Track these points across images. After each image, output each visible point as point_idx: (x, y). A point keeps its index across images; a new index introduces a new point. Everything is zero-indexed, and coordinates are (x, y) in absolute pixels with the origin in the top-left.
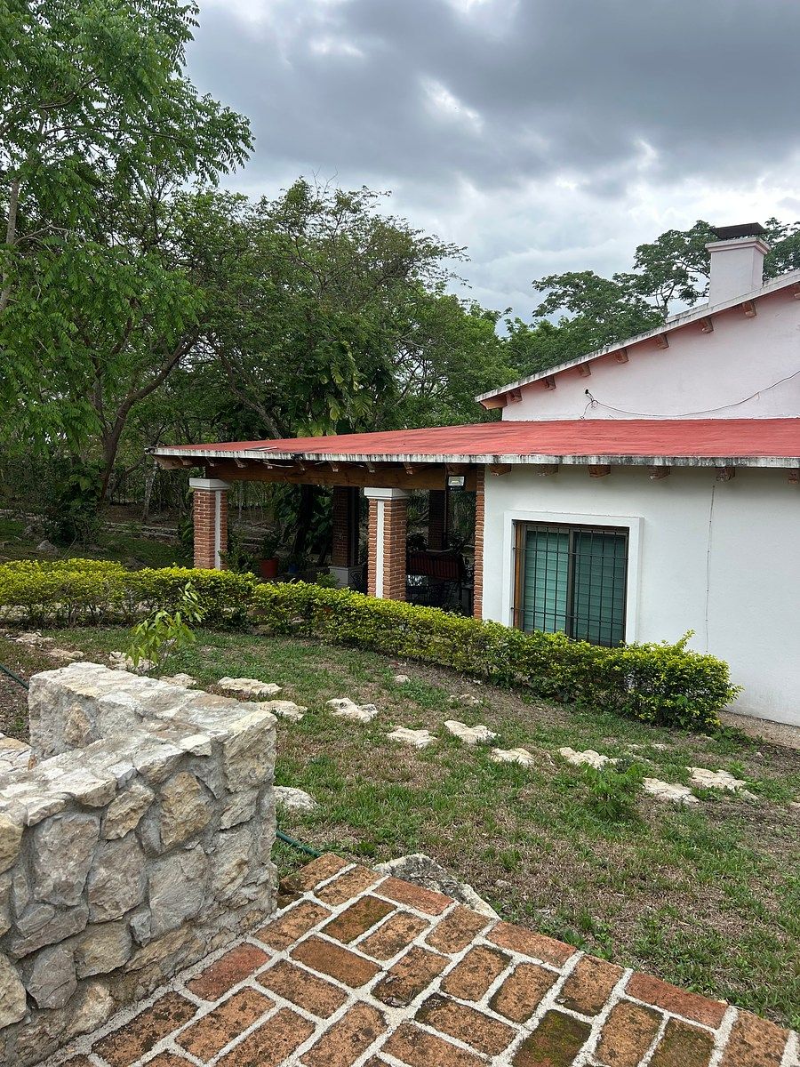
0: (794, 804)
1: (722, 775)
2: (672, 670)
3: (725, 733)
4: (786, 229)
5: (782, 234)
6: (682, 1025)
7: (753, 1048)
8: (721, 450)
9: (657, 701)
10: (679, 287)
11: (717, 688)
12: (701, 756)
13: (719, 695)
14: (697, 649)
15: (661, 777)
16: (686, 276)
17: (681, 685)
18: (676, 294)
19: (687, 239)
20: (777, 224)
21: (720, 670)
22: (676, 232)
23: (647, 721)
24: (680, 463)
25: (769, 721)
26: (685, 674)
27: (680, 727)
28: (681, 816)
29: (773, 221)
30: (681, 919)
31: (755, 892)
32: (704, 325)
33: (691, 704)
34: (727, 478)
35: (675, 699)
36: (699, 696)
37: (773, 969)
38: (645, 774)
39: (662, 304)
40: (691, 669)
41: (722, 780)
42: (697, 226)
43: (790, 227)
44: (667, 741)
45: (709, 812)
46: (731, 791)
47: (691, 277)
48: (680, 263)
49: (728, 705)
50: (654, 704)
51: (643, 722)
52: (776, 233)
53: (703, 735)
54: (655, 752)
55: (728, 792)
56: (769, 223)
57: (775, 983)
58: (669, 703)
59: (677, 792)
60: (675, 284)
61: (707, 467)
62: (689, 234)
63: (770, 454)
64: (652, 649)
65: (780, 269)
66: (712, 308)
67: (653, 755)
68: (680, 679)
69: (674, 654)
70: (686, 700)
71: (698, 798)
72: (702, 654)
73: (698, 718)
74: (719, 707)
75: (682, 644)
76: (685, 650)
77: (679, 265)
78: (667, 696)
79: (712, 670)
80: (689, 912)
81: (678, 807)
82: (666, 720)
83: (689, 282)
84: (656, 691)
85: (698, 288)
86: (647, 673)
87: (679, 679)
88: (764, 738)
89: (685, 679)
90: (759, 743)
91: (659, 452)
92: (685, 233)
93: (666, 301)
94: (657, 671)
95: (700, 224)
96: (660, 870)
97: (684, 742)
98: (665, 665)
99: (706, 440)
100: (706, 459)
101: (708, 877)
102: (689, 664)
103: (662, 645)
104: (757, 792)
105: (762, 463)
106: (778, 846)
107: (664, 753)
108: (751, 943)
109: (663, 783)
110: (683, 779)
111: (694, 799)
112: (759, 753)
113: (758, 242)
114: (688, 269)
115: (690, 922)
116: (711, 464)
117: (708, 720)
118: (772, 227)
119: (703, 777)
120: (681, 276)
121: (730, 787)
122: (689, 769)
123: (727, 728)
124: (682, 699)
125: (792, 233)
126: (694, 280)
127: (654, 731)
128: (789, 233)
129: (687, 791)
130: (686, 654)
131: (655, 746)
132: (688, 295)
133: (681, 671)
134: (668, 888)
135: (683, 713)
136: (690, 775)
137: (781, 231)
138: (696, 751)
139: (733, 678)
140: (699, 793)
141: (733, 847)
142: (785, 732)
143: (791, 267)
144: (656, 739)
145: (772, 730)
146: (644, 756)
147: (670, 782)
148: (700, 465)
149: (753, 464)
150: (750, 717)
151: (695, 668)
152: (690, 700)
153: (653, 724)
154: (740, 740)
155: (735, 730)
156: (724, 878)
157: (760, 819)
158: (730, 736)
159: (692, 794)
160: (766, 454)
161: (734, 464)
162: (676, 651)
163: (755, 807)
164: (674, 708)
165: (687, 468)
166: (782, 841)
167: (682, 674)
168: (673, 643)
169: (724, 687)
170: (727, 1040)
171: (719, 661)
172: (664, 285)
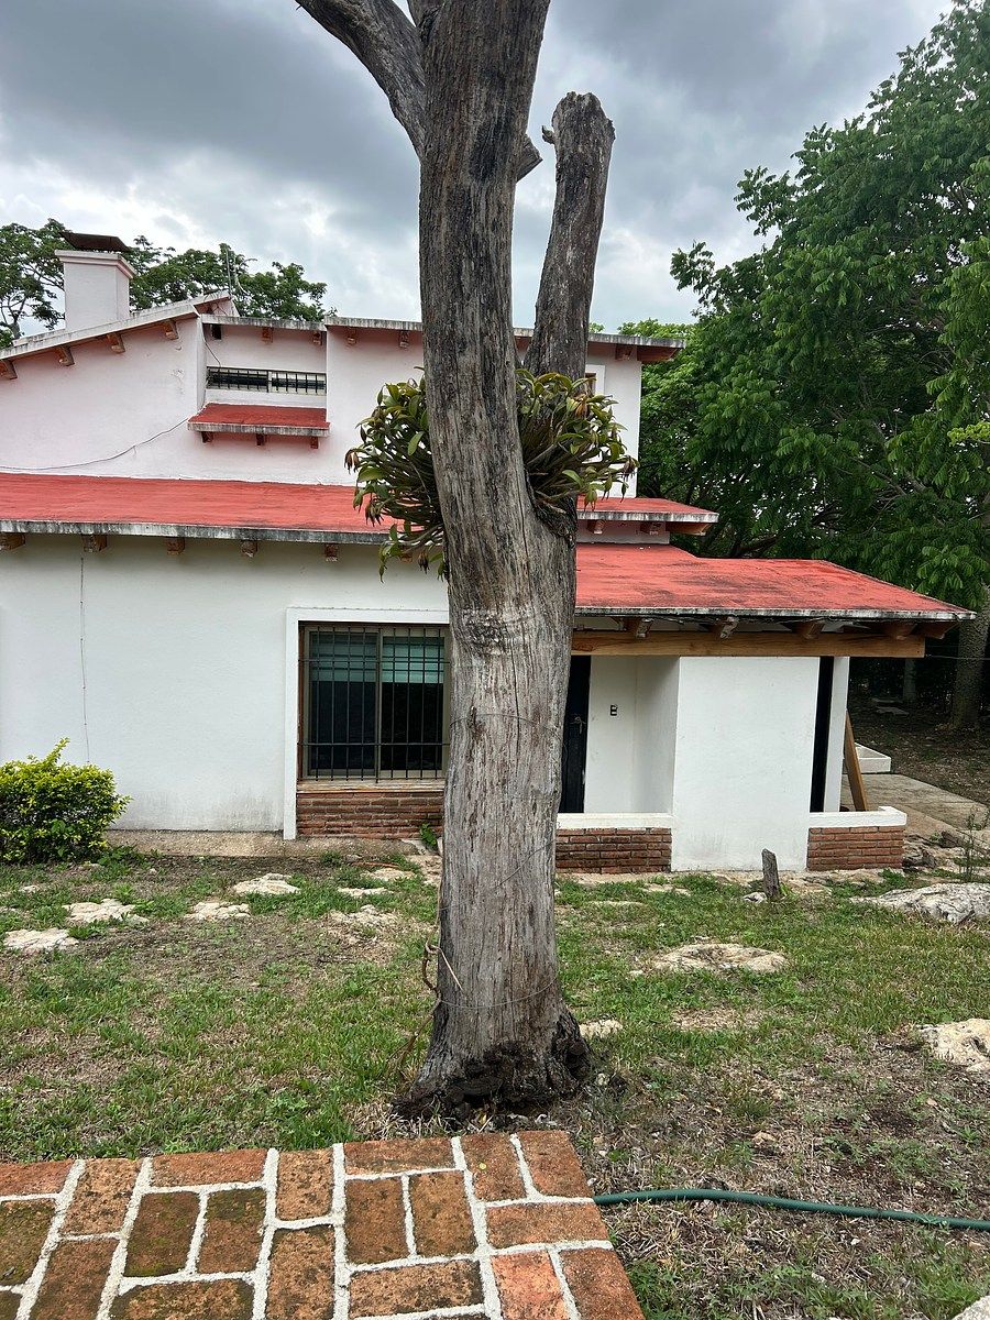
0: (187, 916)
1: (107, 904)
2: (43, 790)
3: (114, 855)
4: (158, 254)
5: (154, 257)
6: (17, 1205)
7: (101, 1195)
8: (89, 514)
9: (26, 833)
10: (31, 301)
11: (102, 803)
12: (85, 888)
13: (104, 811)
14: (73, 761)
15: (30, 926)
16: (41, 290)
17: (55, 808)
18: (28, 310)
19: (37, 239)
20: (148, 244)
21: (102, 781)
22: (22, 228)
23: (15, 861)
24: (36, 529)
25: (165, 831)
26: (60, 793)
27: (59, 860)
28: (53, 966)
29: (142, 240)
30: (44, 1086)
31: (137, 1025)
32: (62, 355)
33: (70, 829)
34: (97, 548)
35: (49, 827)
36: (80, 817)
37: (149, 1102)
38: (9, 927)
39: (10, 321)
40: (67, 786)
41: (110, 909)
42: (49, 226)
43: (162, 252)
44: (42, 880)
45: (89, 953)
46: (117, 920)
47: (48, 292)
48: (30, 270)
49: (117, 821)
50: (22, 838)
51: (9, 863)
52: (147, 256)
53: (88, 863)
54: (24, 897)
55: (114, 922)
56: (138, 242)
57: (151, 1116)
58: (41, 832)
59: (52, 938)
60: (27, 297)
61: (70, 534)
62: (40, 234)
63: (145, 519)
64: (17, 769)
65: (156, 300)
66: (70, 334)
67: (21, 902)
68: (54, 801)
69: (44, 771)
70: (63, 825)
71: (77, 938)
72: (80, 766)
73: (80, 844)
74: (104, 826)
75: (55, 756)
76: (59, 764)
77: (31, 273)
78: (39, 825)
79: (93, 783)
80: (55, 1075)
81: (51, 957)
82: (40, 854)
83: (46, 298)
84: (25, 820)
85: (57, 306)
86: (11, 801)
87: (52, 801)
88: (160, 852)
89: (60, 800)
90: (154, 858)
91: (6, 514)
92: (34, 231)
93: (16, 317)
94: (24, 795)
95: (53, 223)
96: (21, 1038)
97: (61, 876)
98: (33, 786)
99: (72, 501)
100: (69, 524)
101: (81, 1026)
102: (64, 780)
103: (28, 762)
104: (148, 913)
105: (136, 531)
106: (167, 966)
107: (36, 896)
108: (127, 1083)
109: (34, 932)
110: (57, 920)
111: (72, 941)
112: (153, 870)
113: (119, 261)
114: (42, 279)
115: (56, 1086)
116: (76, 531)
117: (92, 844)
118: (142, 247)
119: (84, 913)
120: (34, 288)
121: (116, 916)
122: (66, 907)
123: (116, 849)
124: (57, 825)
125: (166, 259)
126: (52, 295)
127: (25, 871)
128: (163, 259)
129: (64, 933)
130: (61, 769)
131: (23, 889)
132: (44, 313)
133: (54, 790)
134: (29, 1056)
135: (60, 842)
136: (67, 914)
137: (153, 254)
138: (78, 884)
139: (118, 790)
140: (80, 933)
141: (115, 982)
142: (183, 839)
143: (169, 301)
144: (25, 881)
145: (169, 841)
146: (8, 906)
147: (42, 929)
148: (61, 531)
149: (126, 532)
150: (143, 831)
151: (73, 784)
152: (68, 825)
153: (24, 863)
154: (132, 859)
155: (127, 849)
156: (102, 1021)
157: (149, 942)
158: (119, 857)
159: (70, 936)
160: (139, 519)
161: (104, 531)
162: (48, 767)
163: (145, 931)
164: (49, 837)
165: (45, 535)
166: (171, 960)
167: (56, 794)
168: (42, 758)
169: (110, 800)
170: (71, 1200)
171: (102, 771)
172: (12, 296)
